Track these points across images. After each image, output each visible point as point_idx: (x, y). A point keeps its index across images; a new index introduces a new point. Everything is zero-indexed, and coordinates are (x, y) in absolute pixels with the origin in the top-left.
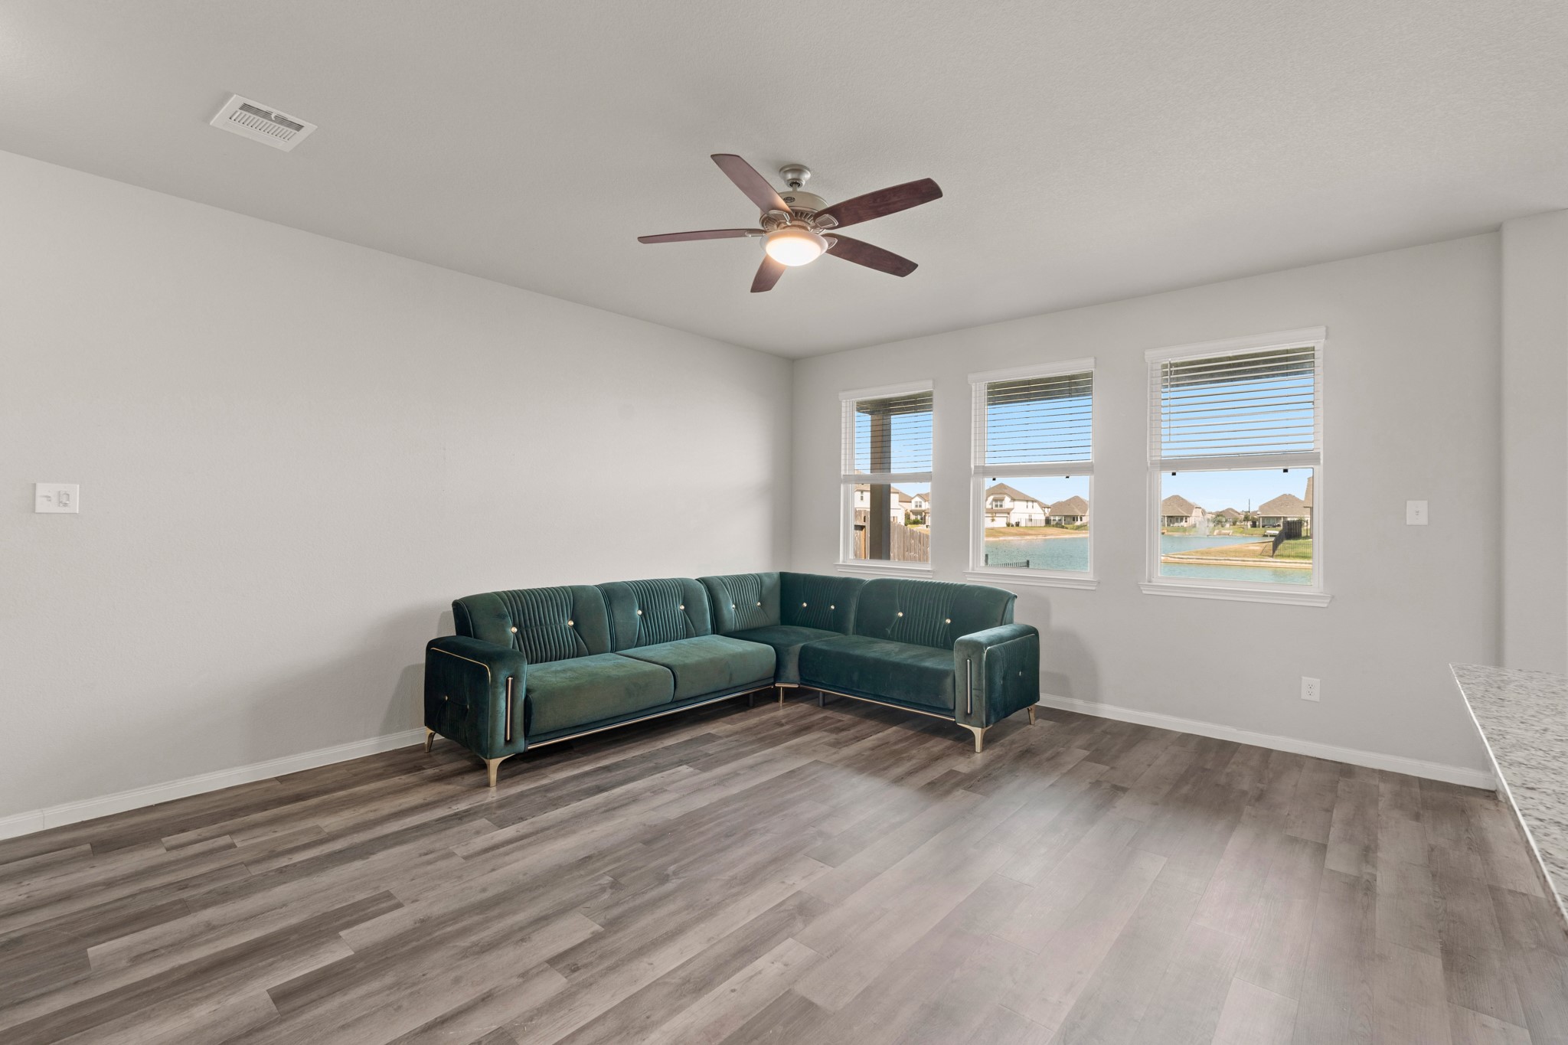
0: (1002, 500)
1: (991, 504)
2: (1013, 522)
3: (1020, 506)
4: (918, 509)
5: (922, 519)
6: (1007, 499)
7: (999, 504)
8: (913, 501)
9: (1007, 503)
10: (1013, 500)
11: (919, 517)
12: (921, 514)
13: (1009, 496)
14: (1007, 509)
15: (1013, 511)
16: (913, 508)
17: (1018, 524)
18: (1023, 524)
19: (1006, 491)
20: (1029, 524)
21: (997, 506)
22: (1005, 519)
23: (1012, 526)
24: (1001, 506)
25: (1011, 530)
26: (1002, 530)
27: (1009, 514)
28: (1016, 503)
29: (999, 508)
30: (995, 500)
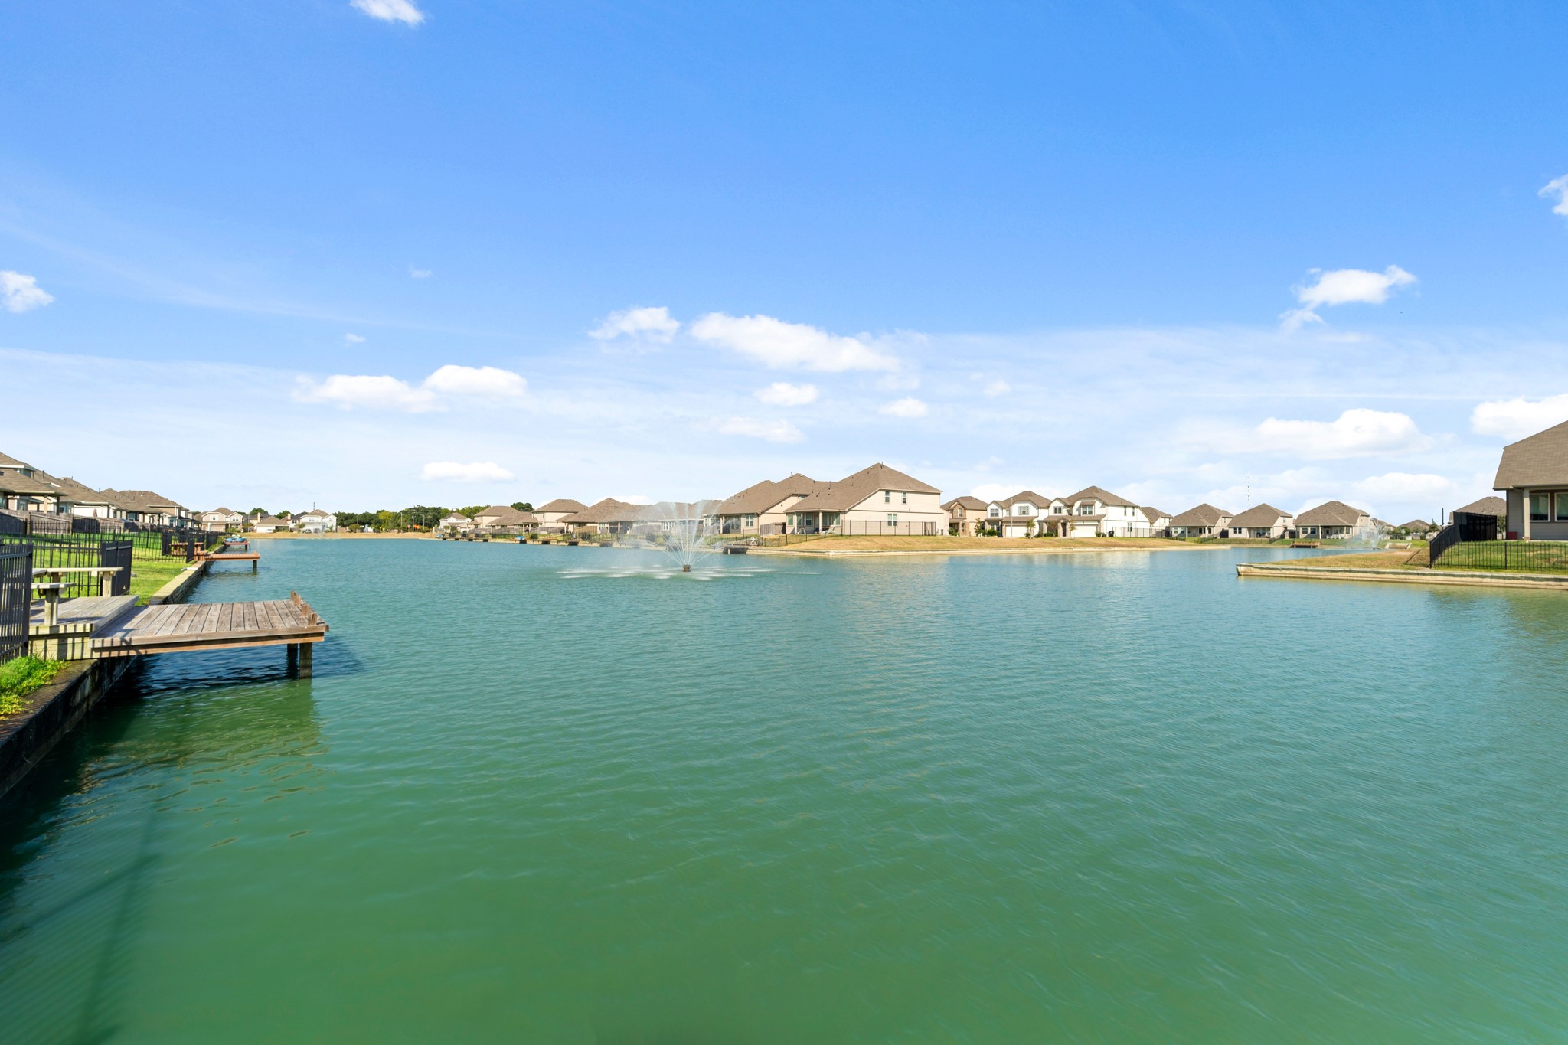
0: (1092, 505)
1: (1078, 510)
2: (1105, 530)
3: (1115, 512)
4: (995, 517)
5: (998, 529)
6: (1098, 504)
7: (1088, 509)
8: (989, 509)
9: (1098, 509)
10: (1105, 505)
11: (995, 527)
12: (997, 523)
13: (1100, 500)
14: (1098, 516)
15: (1105, 518)
16: (989, 516)
17: (1111, 534)
18: (1118, 534)
19: (1097, 495)
20: (1127, 534)
21: (1085, 512)
22: (1095, 528)
23: (1104, 536)
24: (1090, 512)
25: (1101, 540)
26: (1091, 540)
27: (1099, 521)
28: (1109, 508)
29: (1088, 515)
30: (1083, 506)
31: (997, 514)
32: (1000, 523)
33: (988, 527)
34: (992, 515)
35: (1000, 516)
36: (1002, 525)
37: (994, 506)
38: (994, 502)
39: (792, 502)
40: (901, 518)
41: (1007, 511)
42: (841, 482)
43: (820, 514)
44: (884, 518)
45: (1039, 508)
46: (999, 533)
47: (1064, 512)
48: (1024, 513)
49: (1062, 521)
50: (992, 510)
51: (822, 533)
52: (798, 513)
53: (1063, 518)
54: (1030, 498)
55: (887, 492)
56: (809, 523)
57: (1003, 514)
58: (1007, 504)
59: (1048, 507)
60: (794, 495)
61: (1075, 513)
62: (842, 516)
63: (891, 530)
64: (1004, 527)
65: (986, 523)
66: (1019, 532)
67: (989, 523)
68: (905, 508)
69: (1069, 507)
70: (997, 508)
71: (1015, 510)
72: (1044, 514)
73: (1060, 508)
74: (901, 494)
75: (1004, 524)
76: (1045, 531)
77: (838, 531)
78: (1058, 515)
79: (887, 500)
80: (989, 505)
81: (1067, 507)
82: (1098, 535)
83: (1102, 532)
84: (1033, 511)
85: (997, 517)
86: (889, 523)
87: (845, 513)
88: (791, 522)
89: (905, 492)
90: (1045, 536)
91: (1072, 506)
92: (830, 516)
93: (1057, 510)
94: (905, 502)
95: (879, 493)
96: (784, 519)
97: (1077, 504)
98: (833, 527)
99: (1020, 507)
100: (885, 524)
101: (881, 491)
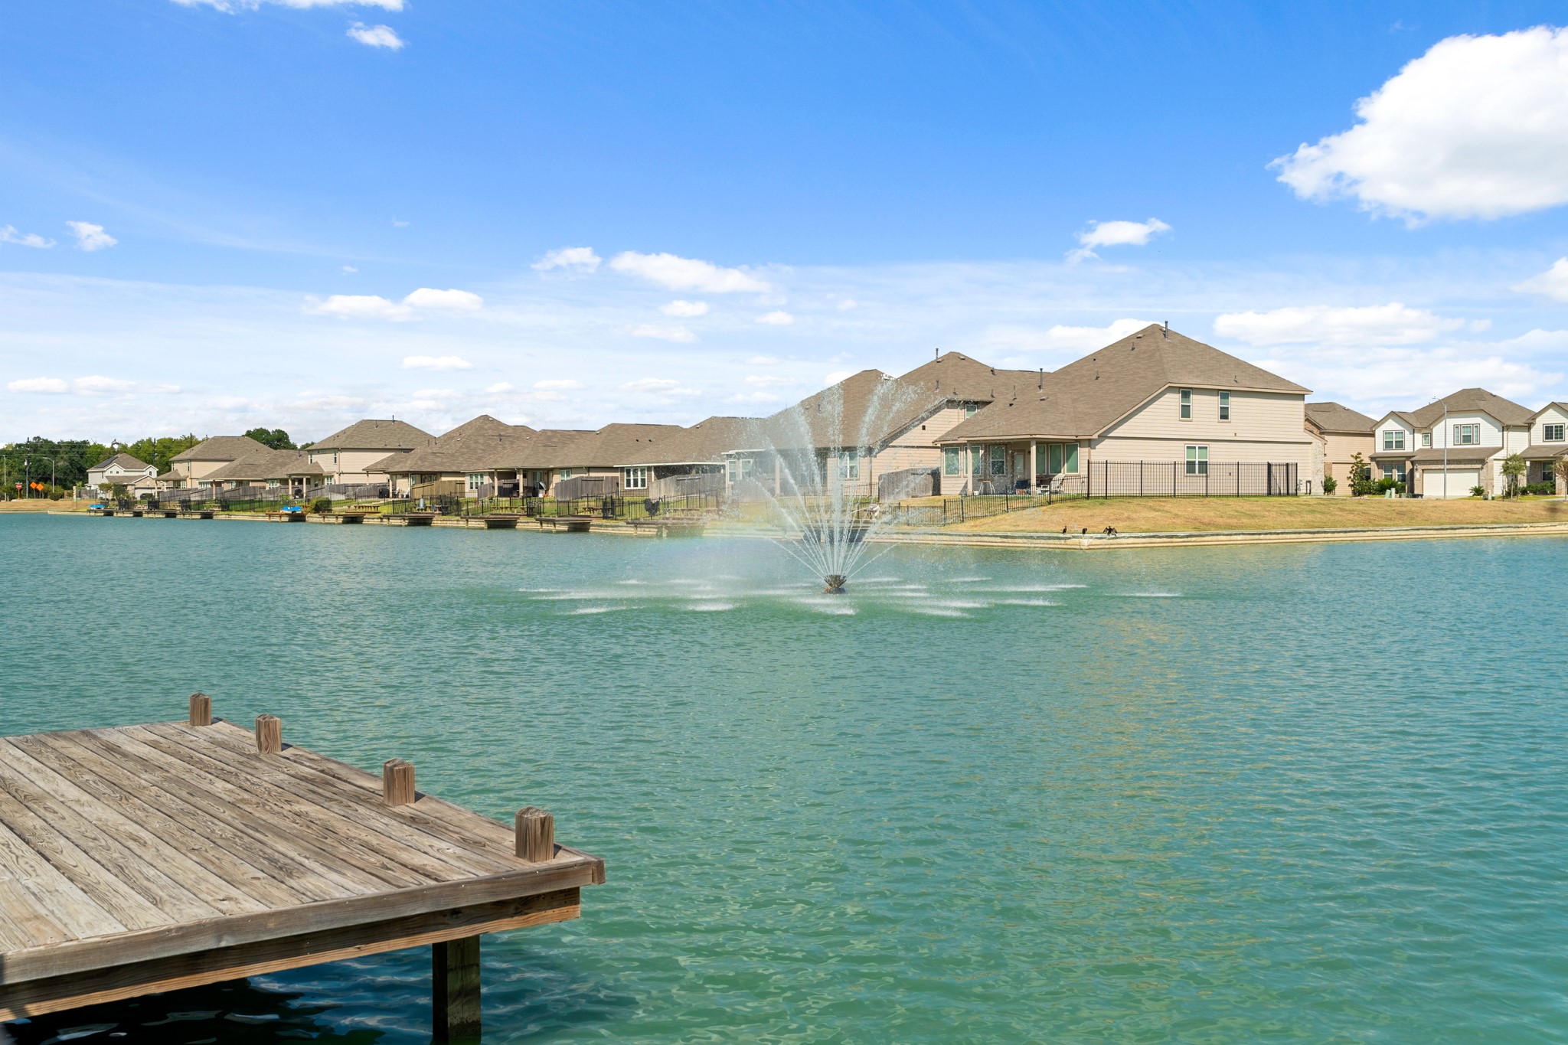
31: (1400, 444)
32: (1408, 466)
33: (1378, 475)
34: (1388, 445)
35: (1408, 449)
36: (1412, 471)
37: (1392, 425)
38: (1394, 415)
39: (949, 421)
40: (1217, 454)
41: (1426, 436)
42: (1065, 371)
43: (1033, 449)
44: (1179, 454)
45: (1505, 428)
46: (1407, 486)
47: (1566, 437)
48: (1467, 439)
49: (1565, 459)
50: (1388, 433)
51: (1036, 490)
52: (974, 446)
53: (1566, 451)
54: (1482, 405)
55: (1186, 393)
56: (999, 469)
57: (1414, 443)
58: (1425, 419)
59: (1528, 427)
60: (951, 403)
62: (1083, 453)
63: (1194, 484)
64: (1417, 475)
65: (1373, 466)
66: (1460, 484)
67: (1378, 463)
68: (1225, 430)
70: (1400, 428)
71: (1444, 435)
72: (1518, 443)
73: (1561, 429)
74: (1216, 399)
75: (1420, 467)
76: (1523, 482)
77: (1073, 488)
78: (1553, 443)
79: (1186, 412)
80: (1378, 424)
84: (1488, 435)
85: (1399, 451)
86: (1190, 465)
87: (1090, 443)
88: (952, 470)
89: (1225, 394)
90: (1524, 492)
92: (1058, 451)
93: (1553, 433)
94: (1224, 415)
95: (1168, 395)
96: (936, 459)
98: (1066, 480)
99: (1456, 427)
100: (1182, 470)
101: (1171, 389)
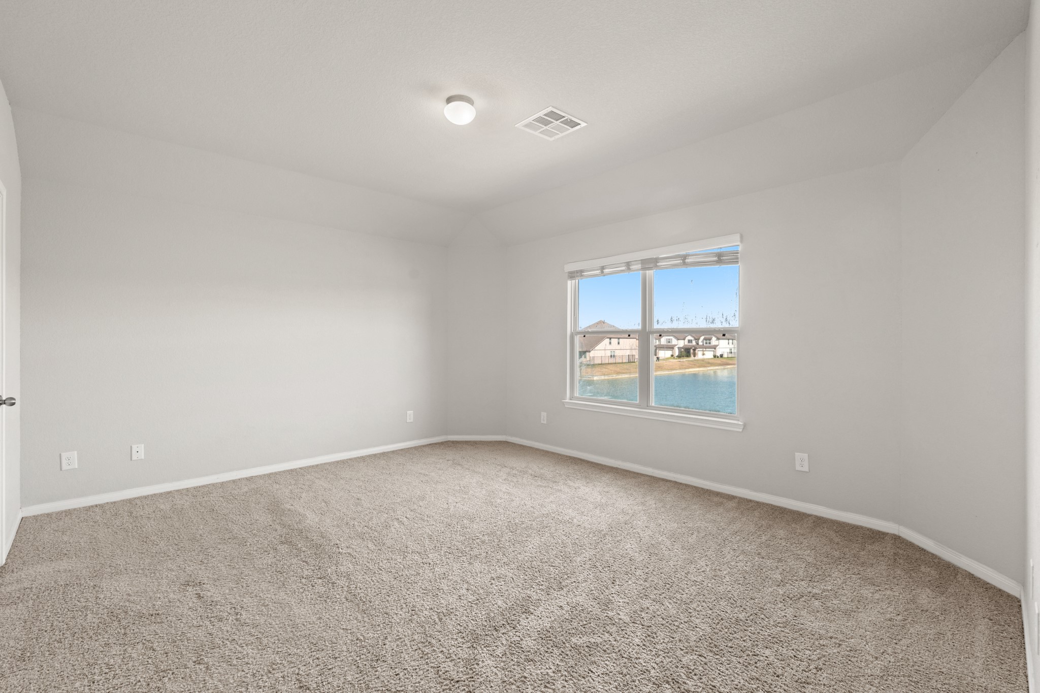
40: (617, 353)
44: (609, 353)
45: (678, 339)
47: (694, 343)
48: (669, 342)
49: (693, 348)
53: (694, 346)
55: (610, 339)
59: (684, 339)
61: (700, 343)
63: (612, 361)
68: (618, 347)
69: (697, 340)
71: (664, 341)
72: (681, 343)
73: (691, 340)
74: (617, 339)
76: (683, 354)
78: (690, 344)
79: (610, 343)
81: (696, 339)
82: (715, 356)
83: (717, 355)
84: (675, 341)
86: (611, 356)
87: (589, 351)
89: (619, 338)
90: (683, 356)
91: (699, 339)
93: (690, 341)
94: (619, 344)
97: (702, 338)
99: (667, 339)
100: (610, 357)
101: (607, 338)
